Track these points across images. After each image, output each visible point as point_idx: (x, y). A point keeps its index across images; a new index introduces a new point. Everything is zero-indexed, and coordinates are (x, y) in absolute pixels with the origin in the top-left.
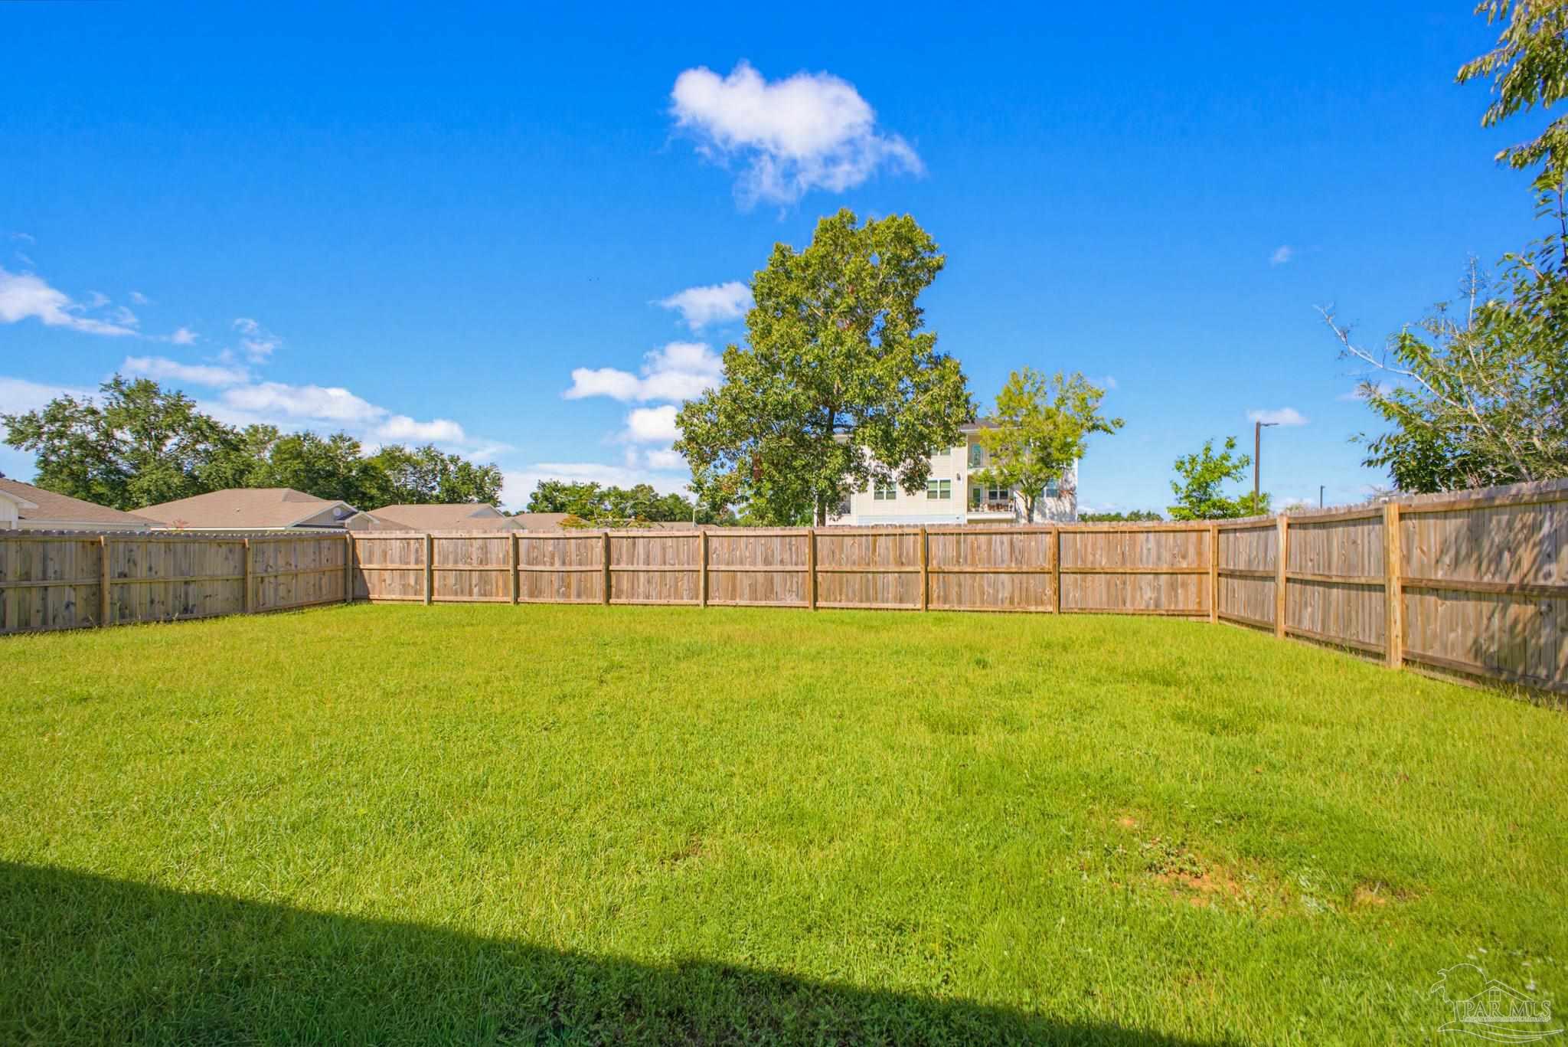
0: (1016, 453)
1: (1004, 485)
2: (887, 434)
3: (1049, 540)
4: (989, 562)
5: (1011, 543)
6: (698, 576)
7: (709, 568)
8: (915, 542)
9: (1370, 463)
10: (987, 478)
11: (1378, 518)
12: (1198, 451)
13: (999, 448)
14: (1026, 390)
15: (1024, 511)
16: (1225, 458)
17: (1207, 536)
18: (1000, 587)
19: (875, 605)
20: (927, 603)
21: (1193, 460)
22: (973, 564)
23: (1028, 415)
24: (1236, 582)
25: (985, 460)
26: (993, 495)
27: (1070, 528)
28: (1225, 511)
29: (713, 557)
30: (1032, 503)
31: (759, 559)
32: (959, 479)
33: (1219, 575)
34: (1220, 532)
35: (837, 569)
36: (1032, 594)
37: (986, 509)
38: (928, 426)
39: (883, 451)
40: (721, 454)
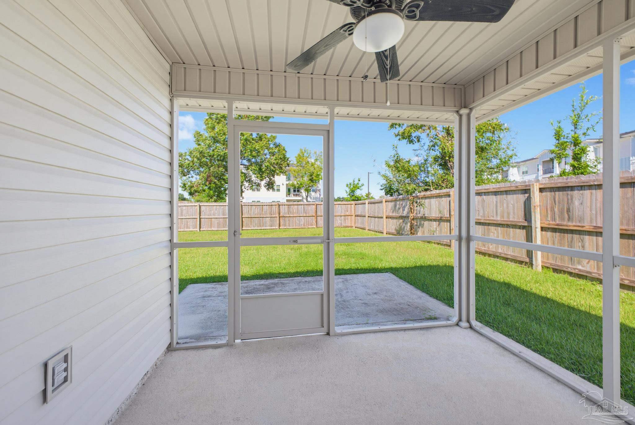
0: (302, 177)
1: (299, 188)
2: (260, 169)
3: (314, 207)
4: (298, 213)
5: (304, 207)
6: (197, 220)
7: (201, 217)
8: (276, 208)
9: (381, 189)
10: (293, 185)
11: (381, 202)
12: (352, 181)
13: (296, 175)
14: (305, 155)
15: (305, 197)
16: (358, 184)
17: (353, 206)
18: (301, 220)
19: (262, 228)
20: (279, 226)
21: (350, 184)
22: (293, 214)
23: (306, 164)
24: (359, 218)
25: (292, 178)
26: (294, 191)
27: (319, 204)
28: (358, 199)
29: (202, 213)
30: (308, 194)
31: (221, 214)
32: (283, 185)
33: (355, 216)
34: (355, 204)
35: (250, 217)
36: (310, 223)
37: (292, 196)
38: (274, 167)
39: (258, 175)
40: (192, 172)
